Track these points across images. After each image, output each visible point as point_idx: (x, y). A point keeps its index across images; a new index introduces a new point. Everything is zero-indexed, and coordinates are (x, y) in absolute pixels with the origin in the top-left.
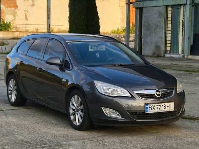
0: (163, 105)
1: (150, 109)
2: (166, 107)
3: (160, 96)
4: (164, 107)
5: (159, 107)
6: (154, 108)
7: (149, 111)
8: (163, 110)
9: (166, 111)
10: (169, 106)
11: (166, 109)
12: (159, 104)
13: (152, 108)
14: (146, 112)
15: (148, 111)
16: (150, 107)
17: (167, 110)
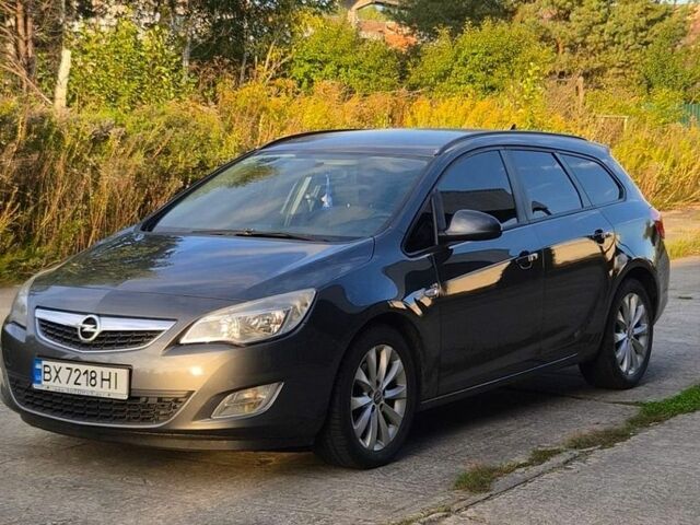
0: (86, 372)
1: (47, 377)
2: (98, 379)
3: (91, 339)
4: (92, 378)
5: (74, 376)
6: (57, 377)
7: (43, 383)
8: (85, 389)
9: (94, 395)
10: (109, 380)
11: (97, 388)
12: (74, 366)
13: (54, 374)
14: (36, 386)
15: (39, 382)
16: (47, 369)
17: (102, 391)
